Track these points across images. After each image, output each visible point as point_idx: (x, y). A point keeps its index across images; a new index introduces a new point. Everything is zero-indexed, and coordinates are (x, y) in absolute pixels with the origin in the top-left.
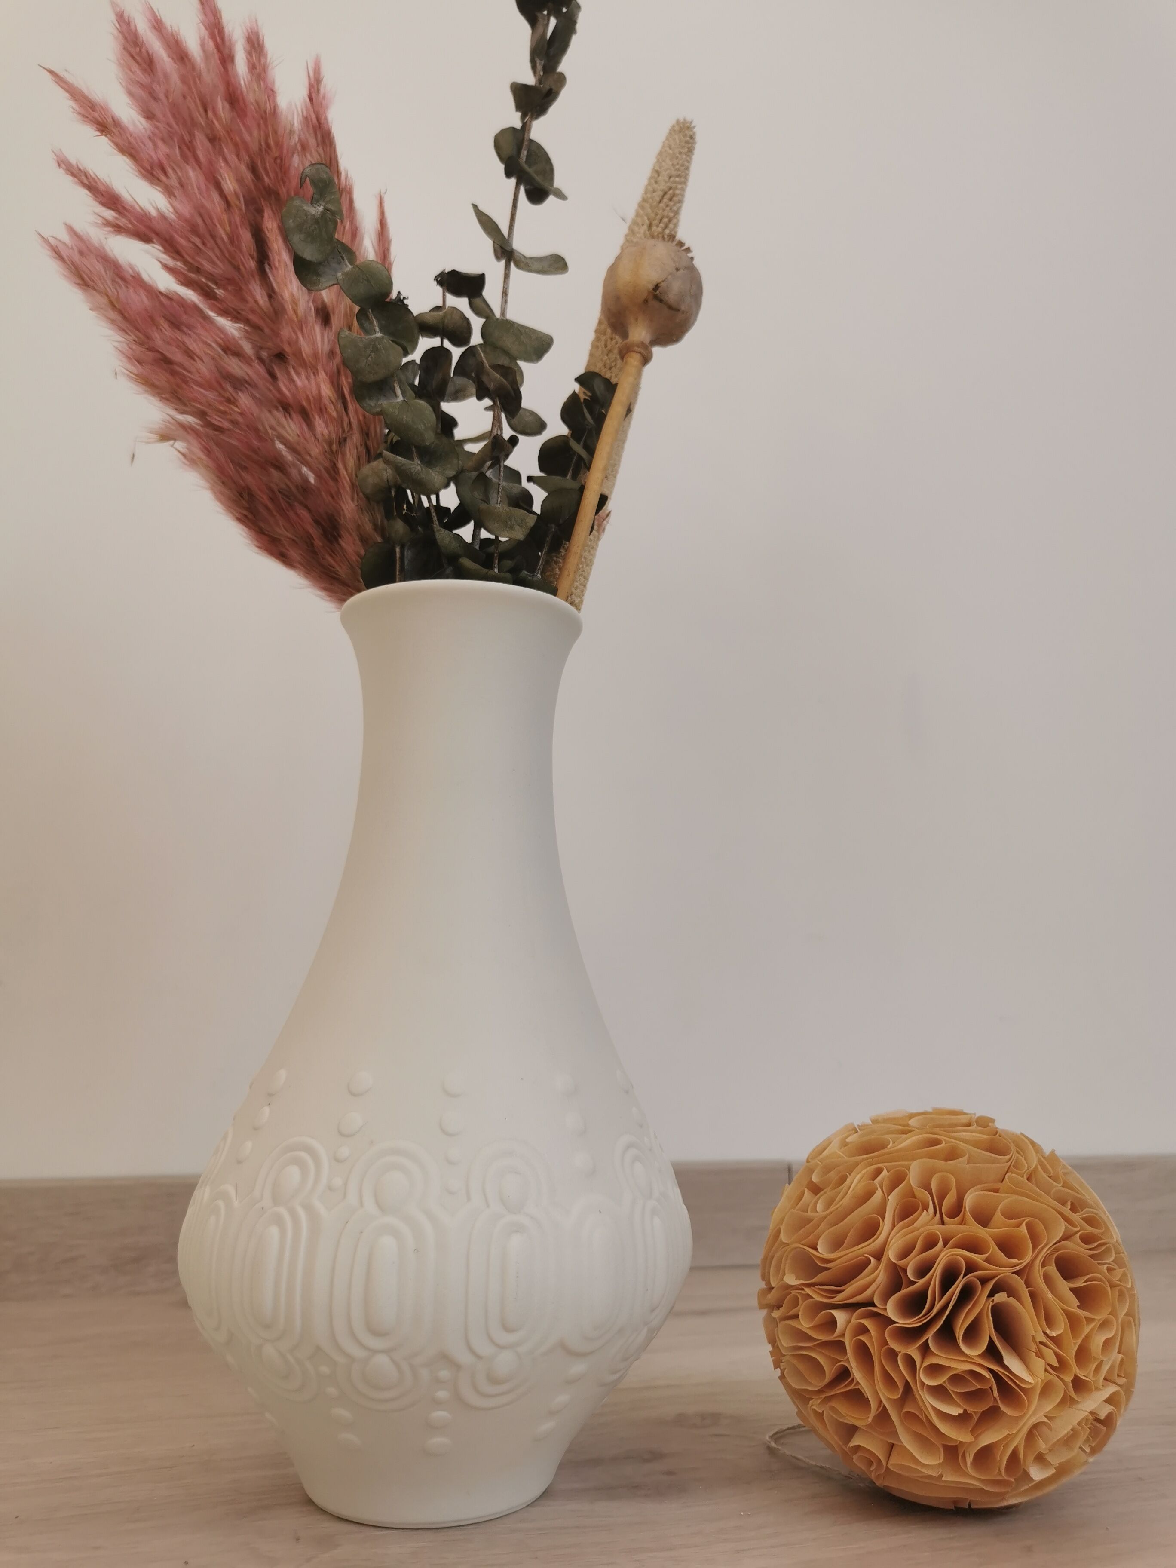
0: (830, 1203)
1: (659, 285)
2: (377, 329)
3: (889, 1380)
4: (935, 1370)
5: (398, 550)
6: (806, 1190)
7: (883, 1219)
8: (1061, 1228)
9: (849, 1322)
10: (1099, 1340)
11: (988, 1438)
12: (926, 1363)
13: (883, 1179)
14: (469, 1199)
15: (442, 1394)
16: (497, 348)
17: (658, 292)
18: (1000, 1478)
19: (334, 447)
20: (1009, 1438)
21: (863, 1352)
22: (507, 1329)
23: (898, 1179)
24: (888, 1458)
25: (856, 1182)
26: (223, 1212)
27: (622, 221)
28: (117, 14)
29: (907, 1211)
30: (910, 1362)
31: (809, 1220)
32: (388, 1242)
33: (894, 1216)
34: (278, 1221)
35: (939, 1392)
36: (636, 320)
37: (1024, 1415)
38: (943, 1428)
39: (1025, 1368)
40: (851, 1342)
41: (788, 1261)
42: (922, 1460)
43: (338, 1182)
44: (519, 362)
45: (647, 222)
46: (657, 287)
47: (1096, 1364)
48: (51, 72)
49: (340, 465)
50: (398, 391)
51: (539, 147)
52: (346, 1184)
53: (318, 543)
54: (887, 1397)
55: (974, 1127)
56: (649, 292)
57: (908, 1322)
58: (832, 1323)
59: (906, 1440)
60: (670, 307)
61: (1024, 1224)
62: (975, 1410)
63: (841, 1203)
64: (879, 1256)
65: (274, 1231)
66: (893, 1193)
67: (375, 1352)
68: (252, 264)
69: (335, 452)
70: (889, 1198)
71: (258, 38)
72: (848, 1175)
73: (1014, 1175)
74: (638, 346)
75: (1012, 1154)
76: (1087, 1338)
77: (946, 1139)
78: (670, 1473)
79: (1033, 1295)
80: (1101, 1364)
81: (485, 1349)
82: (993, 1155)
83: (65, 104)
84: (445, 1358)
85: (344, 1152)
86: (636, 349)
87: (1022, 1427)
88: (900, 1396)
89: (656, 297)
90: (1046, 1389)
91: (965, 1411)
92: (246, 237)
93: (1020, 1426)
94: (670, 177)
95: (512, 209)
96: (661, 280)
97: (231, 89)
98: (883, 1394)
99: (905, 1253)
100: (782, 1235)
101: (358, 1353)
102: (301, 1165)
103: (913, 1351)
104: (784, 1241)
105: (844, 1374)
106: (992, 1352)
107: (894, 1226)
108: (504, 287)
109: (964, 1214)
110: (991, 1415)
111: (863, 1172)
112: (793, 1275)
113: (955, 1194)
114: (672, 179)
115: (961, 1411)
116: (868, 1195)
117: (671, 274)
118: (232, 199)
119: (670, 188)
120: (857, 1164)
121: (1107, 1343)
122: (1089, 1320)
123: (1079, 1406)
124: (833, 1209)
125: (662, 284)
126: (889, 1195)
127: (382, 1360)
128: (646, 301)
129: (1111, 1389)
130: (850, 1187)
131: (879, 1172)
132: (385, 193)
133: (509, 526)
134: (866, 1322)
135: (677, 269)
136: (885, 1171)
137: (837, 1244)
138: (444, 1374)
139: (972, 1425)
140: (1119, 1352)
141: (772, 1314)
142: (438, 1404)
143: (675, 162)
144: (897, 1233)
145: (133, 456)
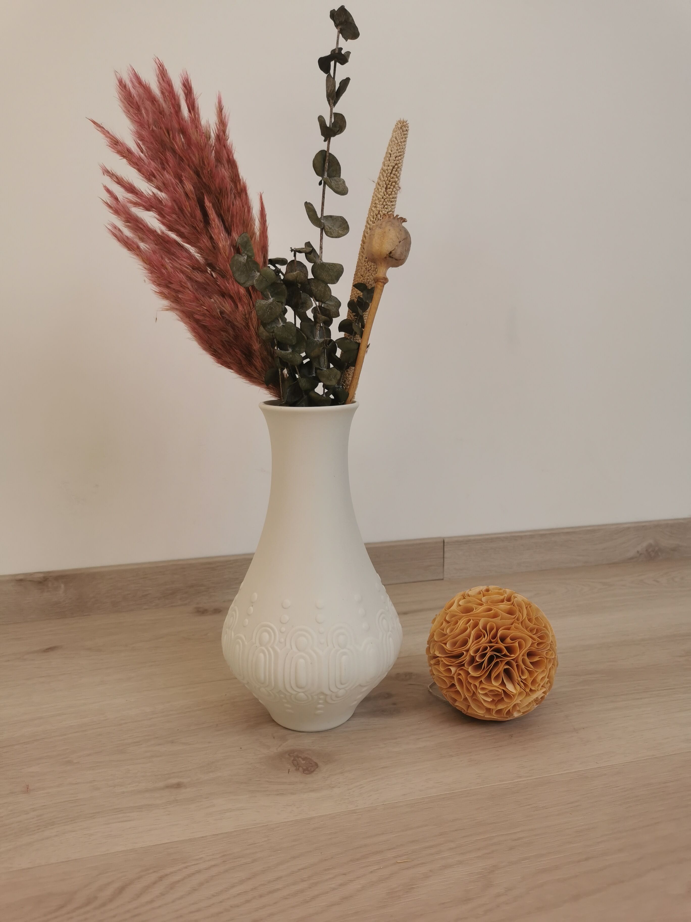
0: (452, 631)
1: (392, 252)
2: (270, 297)
3: (468, 690)
4: (483, 689)
5: (280, 370)
6: (444, 621)
7: (470, 639)
8: (530, 641)
9: (456, 672)
10: (540, 677)
11: (500, 707)
12: (480, 687)
13: (471, 623)
14: (328, 646)
15: (321, 701)
16: (319, 280)
17: (391, 255)
18: (504, 716)
19: (247, 316)
20: (508, 707)
21: (460, 681)
22: (342, 684)
23: (476, 625)
24: (467, 710)
25: (461, 624)
26: (241, 643)
27: (373, 182)
28: (118, 81)
29: (478, 637)
30: (475, 686)
31: (445, 635)
32: (302, 661)
33: (473, 638)
34: (263, 652)
35: (486, 695)
36: (381, 263)
37: (512, 702)
38: (485, 704)
39: (514, 687)
40: (456, 678)
41: (436, 647)
42: (478, 712)
43: (282, 640)
44: (328, 285)
45: (385, 186)
46: (391, 253)
47: (538, 684)
48: (94, 123)
49: (250, 325)
50: (280, 321)
51: (334, 157)
52: (285, 641)
53: (244, 363)
54: (467, 695)
55: (505, 602)
56: (387, 255)
57: (475, 674)
58: (450, 670)
59: (473, 705)
60: (396, 260)
61: (517, 642)
62: (496, 699)
63: (455, 632)
64: (467, 651)
65: (262, 655)
66: (473, 630)
67: (299, 692)
68: (202, 225)
69: (247, 318)
70: (472, 632)
71: (188, 83)
72: (459, 621)
73: (516, 624)
74: (382, 279)
75: (515, 615)
76: (536, 677)
77: (494, 608)
78: (394, 704)
79: (517, 666)
80: (540, 684)
81: (334, 689)
82: (510, 615)
83: (102, 141)
84: (322, 693)
85: (283, 629)
86: (381, 281)
87: (511, 705)
88: (472, 695)
89: (390, 257)
90: (520, 694)
91: (493, 699)
92: (198, 213)
93: (510, 704)
94: (396, 158)
95: (322, 199)
96: (392, 250)
97: (181, 127)
98: (466, 694)
99: (477, 651)
100: (435, 637)
101: (294, 693)
102: (269, 633)
103: (477, 684)
104: (436, 639)
105: (453, 685)
106: (503, 684)
107: (473, 642)
108: (320, 244)
109: (497, 639)
110: (501, 700)
111: (464, 620)
112: (438, 652)
113: (496, 629)
114: (397, 158)
115: (492, 700)
116: (466, 629)
117: (397, 246)
118: (190, 195)
119: (396, 164)
120: (462, 617)
121: (543, 678)
122: (537, 672)
123: (531, 697)
124: (453, 633)
125: (393, 251)
126: (472, 631)
127: (302, 694)
128: (386, 258)
129: (544, 690)
130: (459, 626)
131: (469, 620)
132: (263, 193)
133: (329, 379)
134: (461, 672)
135: (400, 242)
136: (472, 620)
137: (454, 644)
138: (322, 697)
139: (495, 703)
140: (547, 678)
141: (431, 662)
142: (319, 704)
143: (399, 148)
144: (474, 645)
145: (156, 319)
